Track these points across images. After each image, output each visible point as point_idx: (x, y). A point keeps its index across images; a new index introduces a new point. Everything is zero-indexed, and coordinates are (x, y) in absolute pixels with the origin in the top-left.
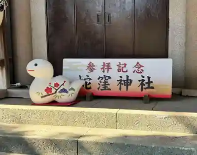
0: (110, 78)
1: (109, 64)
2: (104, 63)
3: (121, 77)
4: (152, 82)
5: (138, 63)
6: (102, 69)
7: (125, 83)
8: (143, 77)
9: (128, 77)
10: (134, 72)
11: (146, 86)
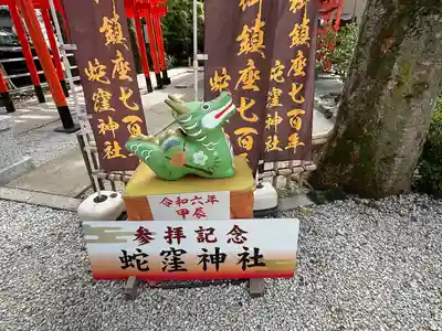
0: (183, 252)
1: (179, 230)
2: (169, 228)
3: (205, 250)
4: (261, 256)
5: (236, 227)
6: (166, 238)
7: (212, 259)
8: (246, 249)
9: (217, 250)
10: (229, 241)
11: (252, 262)
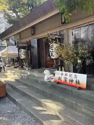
0: (67, 78)
5: (75, 75)
6: (65, 75)
8: (77, 80)
9: (72, 79)
11: (78, 83)
